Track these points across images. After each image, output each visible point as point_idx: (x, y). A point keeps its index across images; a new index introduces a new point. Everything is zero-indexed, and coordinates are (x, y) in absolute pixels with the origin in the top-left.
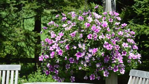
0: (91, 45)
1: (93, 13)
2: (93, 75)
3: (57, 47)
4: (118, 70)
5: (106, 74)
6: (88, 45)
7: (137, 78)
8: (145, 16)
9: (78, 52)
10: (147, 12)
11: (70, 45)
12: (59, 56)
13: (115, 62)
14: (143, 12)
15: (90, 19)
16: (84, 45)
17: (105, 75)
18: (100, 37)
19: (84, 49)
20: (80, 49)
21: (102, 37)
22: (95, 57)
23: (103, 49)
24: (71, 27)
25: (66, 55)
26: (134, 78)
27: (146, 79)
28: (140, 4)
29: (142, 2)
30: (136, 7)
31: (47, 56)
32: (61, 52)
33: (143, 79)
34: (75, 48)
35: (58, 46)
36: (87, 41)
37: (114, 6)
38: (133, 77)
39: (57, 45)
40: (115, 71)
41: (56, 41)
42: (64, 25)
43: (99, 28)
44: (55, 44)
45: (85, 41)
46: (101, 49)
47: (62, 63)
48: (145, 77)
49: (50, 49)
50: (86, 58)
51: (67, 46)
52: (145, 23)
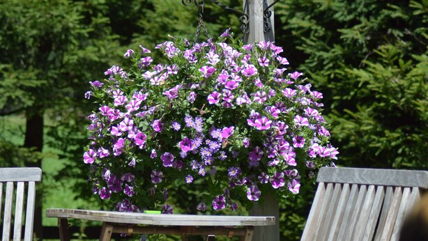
0: (216, 122)
1: (221, 44)
2: (221, 198)
3: (130, 128)
4: (282, 184)
5: (252, 194)
6: (210, 120)
7: (338, 186)
8: (335, 92)
9: (184, 137)
10: (340, 80)
11: (163, 121)
12: (136, 150)
13: (276, 162)
14: (330, 81)
15: (214, 58)
16: (199, 121)
17: (250, 197)
18: (240, 100)
19: (199, 129)
20: (188, 132)
21: (244, 101)
22: (226, 150)
23: (246, 131)
24: (165, 76)
25: (153, 147)
26: (330, 186)
27: (359, 186)
28: (321, 60)
29: (325, 55)
30: (310, 69)
31: (106, 151)
32: (142, 138)
33: (351, 185)
34: (177, 127)
35: (134, 125)
36: (207, 111)
37: (270, 29)
38: (326, 184)
39: (132, 122)
40: (275, 187)
41: (128, 113)
42: (149, 74)
43: (236, 78)
44: (126, 120)
45: (202, 112)
46: (241, 131)
47: (142, 168)
48: (357, 180)
49: (112, 133)
50: (205, 153)
51: (156, 123)
52: (335, 108)
